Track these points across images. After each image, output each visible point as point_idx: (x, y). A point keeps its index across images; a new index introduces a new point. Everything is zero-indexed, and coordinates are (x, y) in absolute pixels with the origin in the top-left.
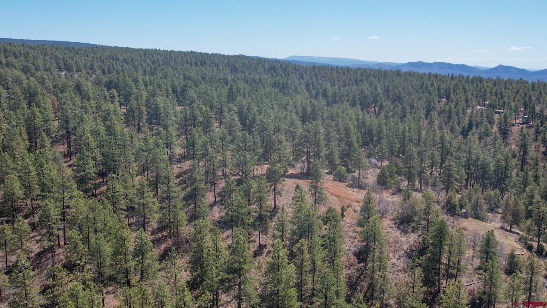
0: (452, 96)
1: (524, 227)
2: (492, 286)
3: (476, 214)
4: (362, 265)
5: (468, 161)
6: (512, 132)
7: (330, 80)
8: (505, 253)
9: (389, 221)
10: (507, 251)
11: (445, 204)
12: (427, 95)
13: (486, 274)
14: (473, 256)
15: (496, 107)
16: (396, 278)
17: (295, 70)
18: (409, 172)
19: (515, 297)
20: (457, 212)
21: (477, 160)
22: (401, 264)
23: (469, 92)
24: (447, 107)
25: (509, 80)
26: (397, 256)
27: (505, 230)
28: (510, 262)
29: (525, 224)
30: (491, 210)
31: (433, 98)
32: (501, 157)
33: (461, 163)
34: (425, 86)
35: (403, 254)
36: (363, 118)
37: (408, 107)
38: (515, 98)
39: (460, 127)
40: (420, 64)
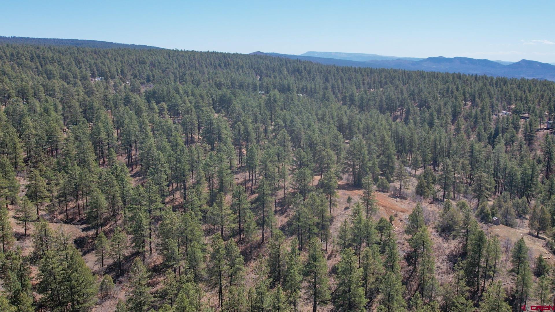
0: (478, 100)
1: (550, 233)
2: (524, 286)
3: (506, 221)
4: (411, 268)
5: (496, 170)
6: (537, 137)
7: (356, 83)
8: (534, 257)
9: (431, 229)
10: (536, 256)
11: (479, 213)
12: (453, 99)
13: (519, 276)
14: (506, 260)
15: (521, 112)
16: (441, 279)
17: (319, 72)
18: (445, 182)
19: (543, 295)
20: (490, 220)
21: (505, 168)
22: (444, 267)
23: (495, 96)
24: (474, 112)
25: (533, 81)
26: (441, 260)
27: (533, 236)
28: (538, 265)
29: (551, 231)
30: (519, 216)
31: (459, 103)
32: (528, 166)
33: (490, 171)
34: (450, 90)
35: (446, 258)
36: (396, 127)
37: (435, 113)
38: (539, 102)
39: (486, 133)
40: (440, 60)
